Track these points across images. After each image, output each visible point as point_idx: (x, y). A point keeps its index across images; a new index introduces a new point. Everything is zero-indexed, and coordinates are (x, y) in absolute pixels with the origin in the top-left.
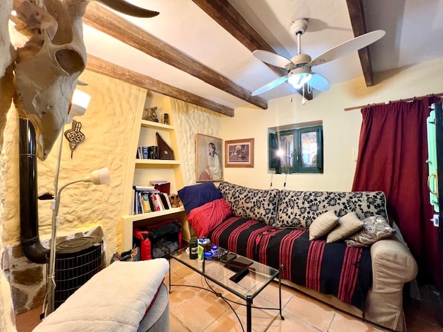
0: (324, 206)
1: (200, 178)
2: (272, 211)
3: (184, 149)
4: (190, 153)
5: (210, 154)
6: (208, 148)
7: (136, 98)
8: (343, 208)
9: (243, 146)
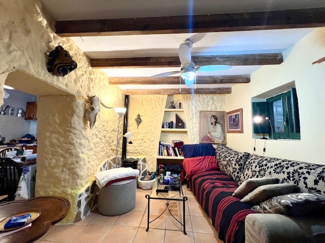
0: (270, 173)
1: (202, 140)
2: (238, 170)
3: (191, 122)
4: (195, 123)
5: (212, 124)
6: (209, 120)
7: (162, 99)
8: (286, 178)
9: (236, 116)
